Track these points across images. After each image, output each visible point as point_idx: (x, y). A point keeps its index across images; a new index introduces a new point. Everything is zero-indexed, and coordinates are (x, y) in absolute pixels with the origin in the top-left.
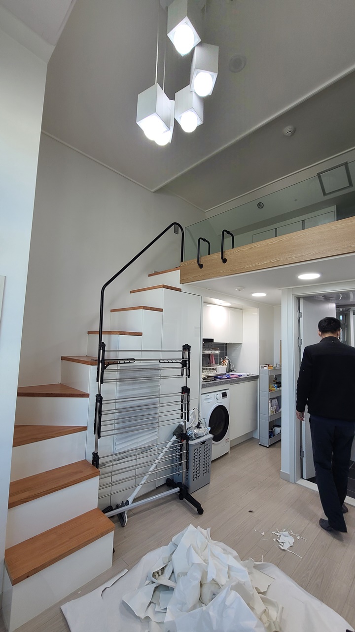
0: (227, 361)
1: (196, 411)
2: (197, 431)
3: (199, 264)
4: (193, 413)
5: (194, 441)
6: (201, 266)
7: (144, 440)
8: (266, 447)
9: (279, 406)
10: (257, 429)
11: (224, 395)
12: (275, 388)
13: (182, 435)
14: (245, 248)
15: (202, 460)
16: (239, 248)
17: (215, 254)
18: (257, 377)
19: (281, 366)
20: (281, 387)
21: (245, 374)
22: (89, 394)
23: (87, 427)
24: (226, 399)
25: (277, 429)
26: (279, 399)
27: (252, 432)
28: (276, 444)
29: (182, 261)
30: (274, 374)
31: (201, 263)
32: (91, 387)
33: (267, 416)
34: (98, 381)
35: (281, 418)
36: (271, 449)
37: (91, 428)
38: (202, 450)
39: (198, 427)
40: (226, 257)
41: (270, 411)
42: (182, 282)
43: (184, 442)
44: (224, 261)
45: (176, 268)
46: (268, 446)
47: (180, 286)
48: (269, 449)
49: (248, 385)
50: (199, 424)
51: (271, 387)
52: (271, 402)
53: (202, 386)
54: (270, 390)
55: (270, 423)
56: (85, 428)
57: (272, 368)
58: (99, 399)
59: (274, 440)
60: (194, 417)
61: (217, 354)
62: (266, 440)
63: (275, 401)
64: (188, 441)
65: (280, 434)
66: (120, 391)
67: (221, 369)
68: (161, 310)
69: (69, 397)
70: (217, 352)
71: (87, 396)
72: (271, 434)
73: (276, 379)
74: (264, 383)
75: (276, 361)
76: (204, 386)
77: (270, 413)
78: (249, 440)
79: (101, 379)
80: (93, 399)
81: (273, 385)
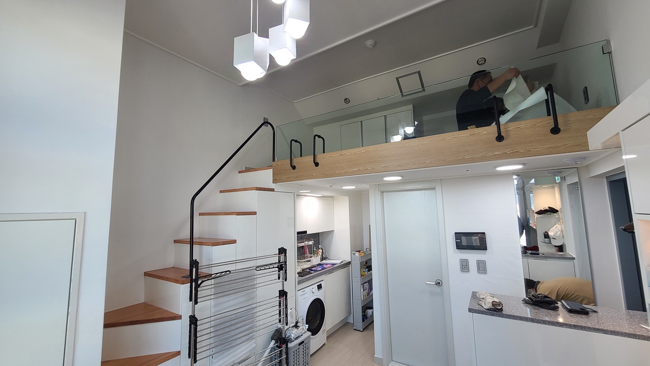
0: (321, 251)
1: (294, 310)
2: (295, 330)
3: (291, 166)
4: (291, 313)
5: (293, 343)
6: (294, 168)
7: (241, 352)
8: (360, 331)
9: (371, 289)
10: (351, 313)
11: (320, 287)
12: (366, 273)
13: (280, 339)
14: (336, 154)
15: (301, 360)
16: (330, 153)
17: (308, 157)
18: (349, 263)
19: (370, 250)
20: (371, 270)
21: (338, 262)
22: (181, 316)
23: (180, 351)
24: (322, 291)
25: (369, 311)
26: (370, 282)
27: (346, 318)
28: (369, 327)
29: (274, 160)
30: (364, 260)
31: (294, 164)
32: (184, 307)
33: (360, 301)
34: (191, 300)
35: (373, 300)
36: (365, 333)
37: (185, 352)
38: (301, 350)
39: (296, 326)
40: (317, 161)
41: (362, 296)
42: (275, 181)
43: (284, 346)
44: (317, 164)
45: (269, 167)
46: (361, 330)
47: (273, 186)
48: (363, 332)
49: (341, 273)
50: (297, 323)
51: (362, 272)
52: (363, 287)
53: (298, 282)
54: (362, 275)
55: (363, 307)
56: (178, 353)
57: (363, 254)
58: (193, 320)
59: (367, 322)
60: (292, 317)
61: (311, 245)
62: (359, 324)
63: (367, 285)
64: (287, 345)
65: (372, 316)
66: (215, 306)
67: (316, 260)
68: (255, 213)
69: (158, 322)
70: (311, 243)
71: (179, 317)
72: (365, 317)
73: (366, 263)
74: (356, 268)
75: (366, 245)
76: (300, 282)
77: (362, 298)
78: (345, 325)
79: (194, 298)
80: (186, 321)
81: (364, 270)
